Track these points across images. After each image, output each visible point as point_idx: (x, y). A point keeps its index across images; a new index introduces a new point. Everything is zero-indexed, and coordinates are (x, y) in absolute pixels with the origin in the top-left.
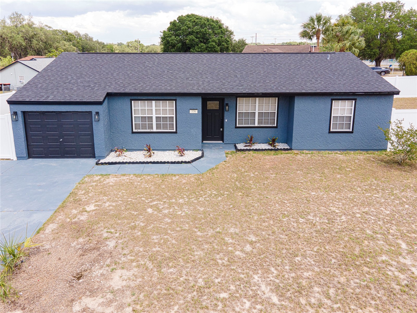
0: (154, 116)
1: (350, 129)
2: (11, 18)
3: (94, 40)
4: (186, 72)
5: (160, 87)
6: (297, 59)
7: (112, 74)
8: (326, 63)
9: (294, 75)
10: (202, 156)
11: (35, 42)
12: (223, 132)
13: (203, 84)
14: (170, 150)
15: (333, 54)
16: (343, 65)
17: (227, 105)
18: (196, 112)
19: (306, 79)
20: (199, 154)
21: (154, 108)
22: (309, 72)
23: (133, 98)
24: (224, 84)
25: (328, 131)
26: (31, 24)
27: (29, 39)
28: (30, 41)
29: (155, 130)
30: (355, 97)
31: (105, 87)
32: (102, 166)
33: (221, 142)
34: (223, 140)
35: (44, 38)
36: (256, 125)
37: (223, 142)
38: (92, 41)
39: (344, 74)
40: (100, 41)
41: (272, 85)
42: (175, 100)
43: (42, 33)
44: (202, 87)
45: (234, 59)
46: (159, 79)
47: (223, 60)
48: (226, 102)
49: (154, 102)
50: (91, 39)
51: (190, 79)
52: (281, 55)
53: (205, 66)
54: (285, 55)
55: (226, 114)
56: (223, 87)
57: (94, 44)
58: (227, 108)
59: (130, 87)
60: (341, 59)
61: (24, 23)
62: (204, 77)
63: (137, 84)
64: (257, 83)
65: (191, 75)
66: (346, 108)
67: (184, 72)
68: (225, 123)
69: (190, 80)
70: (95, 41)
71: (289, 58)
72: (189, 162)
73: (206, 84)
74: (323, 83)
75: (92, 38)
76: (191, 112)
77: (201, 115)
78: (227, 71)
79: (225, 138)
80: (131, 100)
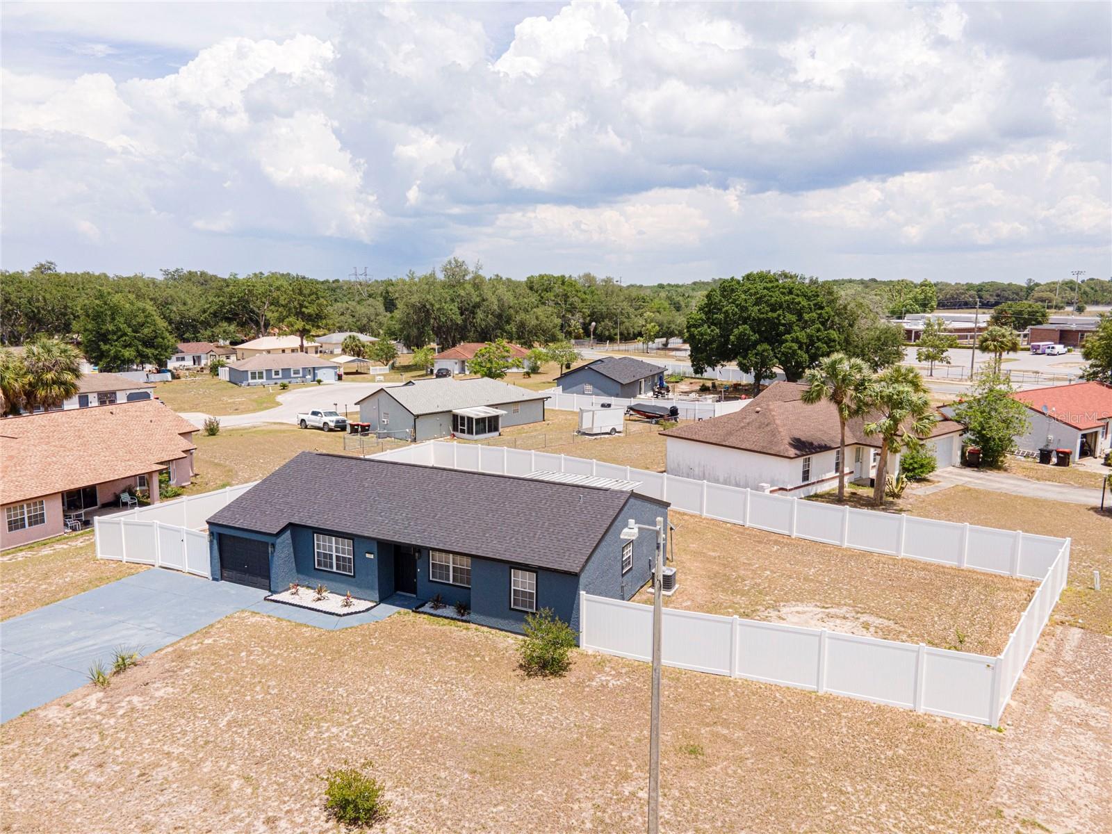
0: (334, 554)
1: (533, 608)
8: (567, 509)
12: (416, 583)
13: (387, 523)
15: (602, 492)
16: (582, 516)
17: (418, 551)
18: (372, 556)
19: (504, 533)
21: (334, 545)
22: (524, 522)
24: (408, 527)
25: (509, 607)
29: (335, 569)
30: (536, 571)
31: (294, 514)
34: (416, 593)
36: (451, 582)
37: (417, 596)
41: (454, 538)
42: (353, 540)
49: (334, 538)
55: (419, 562)
56: (402, 532)
58: (417, 555)
59: (316, 517)
61: (467, 278)
66: (528, 581)
68: (417, 573)
73: (389, 525)
76: (367, 555)
77: (377, 561)
79: (418, 591)
80: (313, 534)
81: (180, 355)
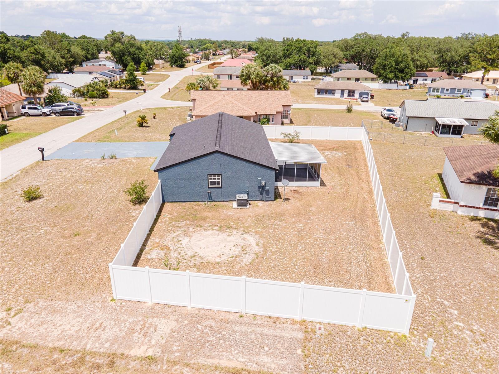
81: (425, 78)
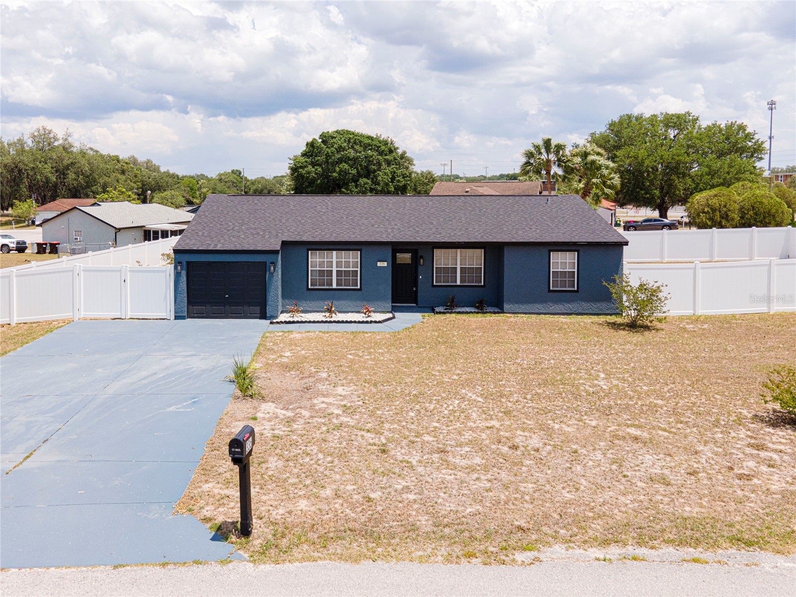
0: (334, 269)
1: (574, 287)
2: (35, 136)
3: (163, 170)
4: (370, 219)
5: (342, 235)
6: (508, 203)
7: (280, 221)
8: (544, 208)
9: (503, 222)
10: (394, 317)
11: (71, 175)
12: (416, 292)
13: (393, 232)
14: (352, 312)
15: (555, 197)
16: (565, 211)
17: (421, 257)
18: (385, 264)
19: (517, 226)
20: (390, 315)
21: (334, 260)
22: (523, 219)
23: (309, 247)
24: (417, 232)
25: (547, 290)
26: (67, 146)
27: (62, 172)
28: (64, 174)
29: (334, 286)
30: (578, 248)
31: (277, 235)
32: (278, 325)
33: (415, 305)
34: (416, 302)
35: (87, 169)
36: (458, 283)
37: (417, 304)
38: (159, 172)
39: (566, 221)
40: (171, 172)
41: (476, 234)
42: (360, 250)
43: (83, 162)
44: (392, 235)
45: (427, 203)
46: (338, 226)
47: (414, 205)
48: (420, 254)
49: (334, 253)
50: (156, 169)
51: (376, 226)
52: (488, 198)
53: (392, 211)
54: (493, 198)
55: (420, 269)
56: (417, 235)
57: (162, 178)
58: (422, 261)
59: (306, 235)
60: (565, 203)
61: (56, 144)
62: (393, 223)
63: (314, 231)
64: (457, 230)
65: (376, 222)
66: (568, 261)
67: (367, 219)
68: (419, 280)
69: (376, 228)
70: (164, 172)
71: (497, 202)
72: (380, 322)
73: (396, 232)
74: (538, 231)
75: (159, 167)
76: (379, 264)
77: (391, 268)
78: (420, 217)
79: (419, 299)
80: (308, 250)
